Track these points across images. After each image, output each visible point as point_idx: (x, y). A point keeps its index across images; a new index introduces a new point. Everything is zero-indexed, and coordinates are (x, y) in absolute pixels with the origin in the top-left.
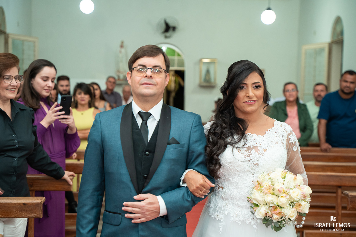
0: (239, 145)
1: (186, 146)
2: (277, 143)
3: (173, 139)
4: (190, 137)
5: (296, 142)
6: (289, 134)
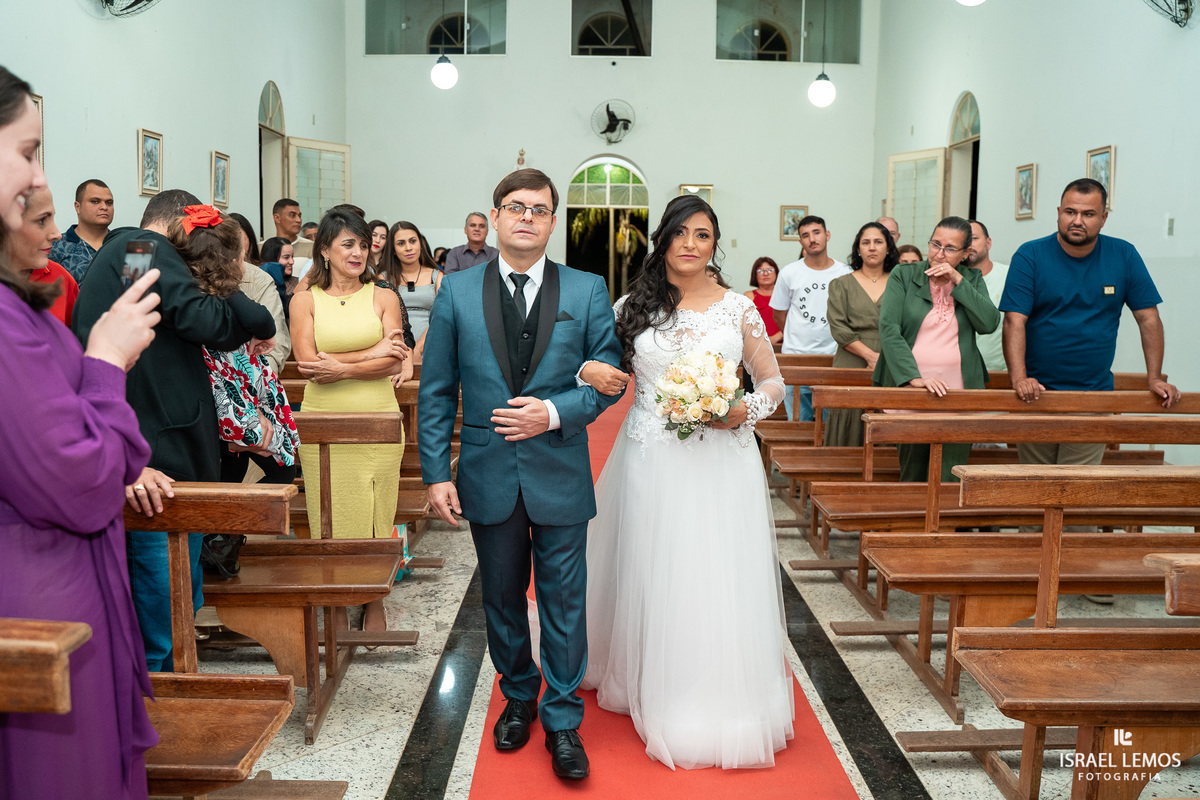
0: (666, 326)
1: (583, 324)
2: (724, 323)
3: (564, 313)
4: (589, 310)
5: (758, 324)
6: (747, 311)
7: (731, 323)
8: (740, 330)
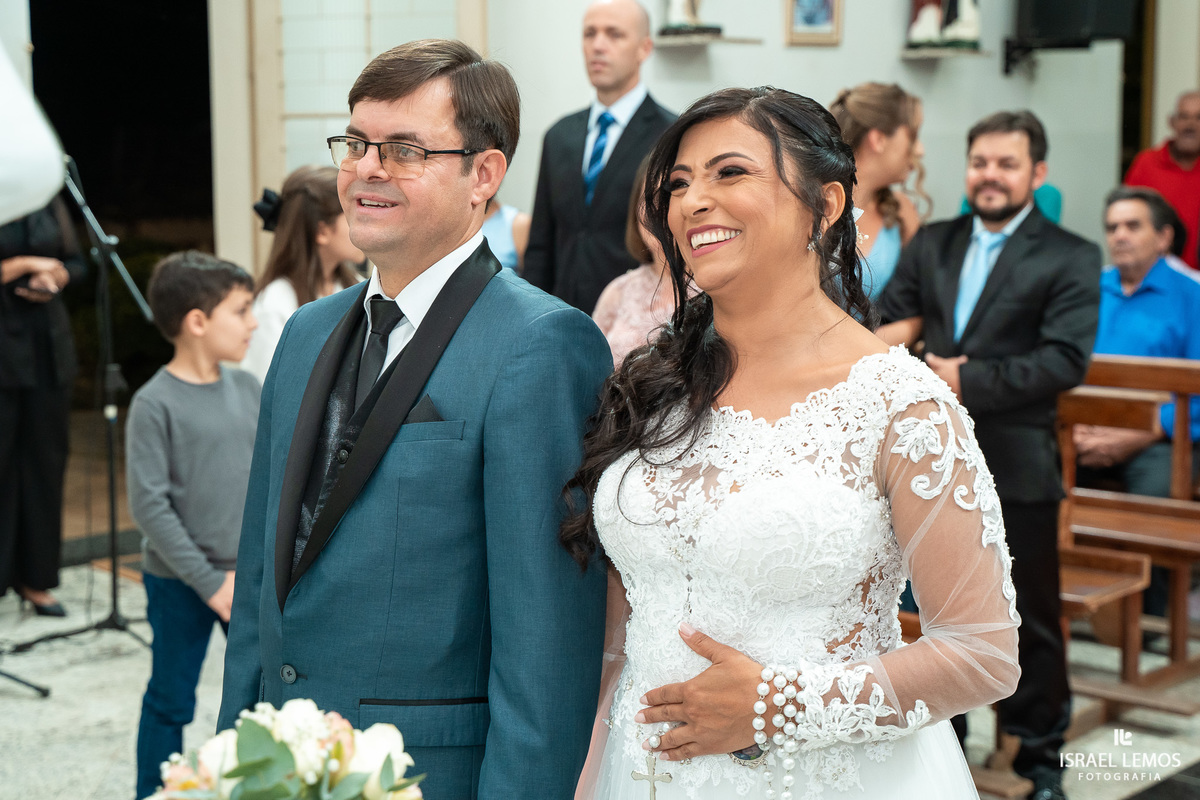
1: (471, 433)
3: (427, 402)
4: (490, 397)
5: (935, 457)
6: (901, 415)
7: (837, 455)
8: (871, 473)
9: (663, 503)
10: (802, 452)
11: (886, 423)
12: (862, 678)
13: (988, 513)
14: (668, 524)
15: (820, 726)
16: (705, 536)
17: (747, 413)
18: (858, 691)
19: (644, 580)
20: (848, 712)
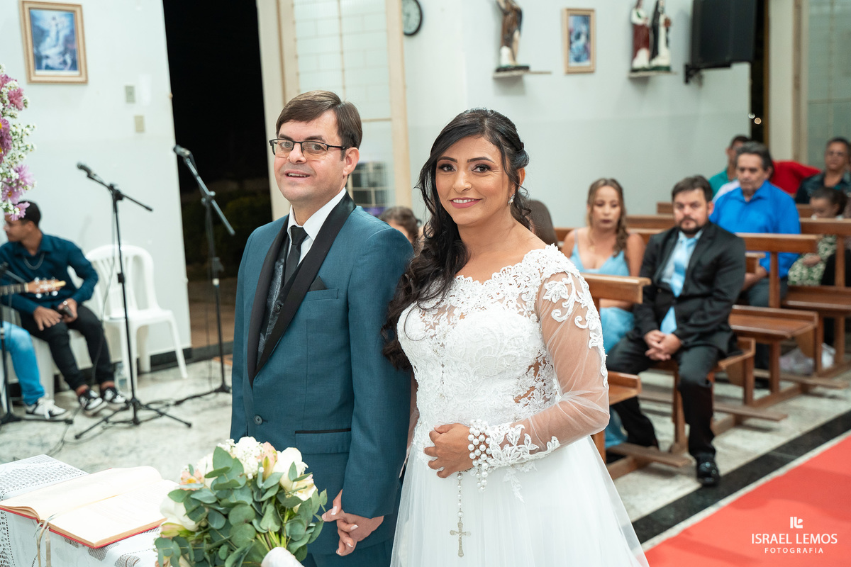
2: (501, 300)
3: (319, 280)
4: (350, 276)
5: (564, 300)
6: (548, 280)
7: (514, 299)
8: (533, 309)
9: (428, 327)
10: (496, 298)
11: (540, 283)
12: (519, 432)
13: (595, 331)
14: (432, 337)
15: (500, 459)
16: (449, 342)
17: (470, 278)
18: (517, 439)
19: (421, 368)
20: (513, 451)
